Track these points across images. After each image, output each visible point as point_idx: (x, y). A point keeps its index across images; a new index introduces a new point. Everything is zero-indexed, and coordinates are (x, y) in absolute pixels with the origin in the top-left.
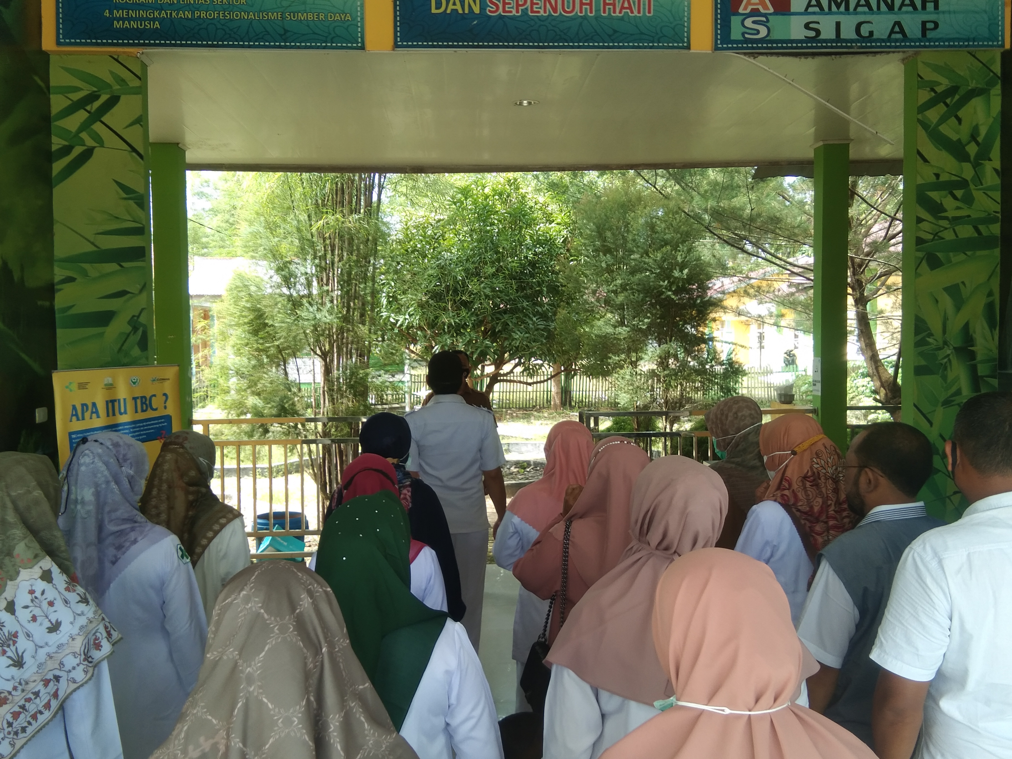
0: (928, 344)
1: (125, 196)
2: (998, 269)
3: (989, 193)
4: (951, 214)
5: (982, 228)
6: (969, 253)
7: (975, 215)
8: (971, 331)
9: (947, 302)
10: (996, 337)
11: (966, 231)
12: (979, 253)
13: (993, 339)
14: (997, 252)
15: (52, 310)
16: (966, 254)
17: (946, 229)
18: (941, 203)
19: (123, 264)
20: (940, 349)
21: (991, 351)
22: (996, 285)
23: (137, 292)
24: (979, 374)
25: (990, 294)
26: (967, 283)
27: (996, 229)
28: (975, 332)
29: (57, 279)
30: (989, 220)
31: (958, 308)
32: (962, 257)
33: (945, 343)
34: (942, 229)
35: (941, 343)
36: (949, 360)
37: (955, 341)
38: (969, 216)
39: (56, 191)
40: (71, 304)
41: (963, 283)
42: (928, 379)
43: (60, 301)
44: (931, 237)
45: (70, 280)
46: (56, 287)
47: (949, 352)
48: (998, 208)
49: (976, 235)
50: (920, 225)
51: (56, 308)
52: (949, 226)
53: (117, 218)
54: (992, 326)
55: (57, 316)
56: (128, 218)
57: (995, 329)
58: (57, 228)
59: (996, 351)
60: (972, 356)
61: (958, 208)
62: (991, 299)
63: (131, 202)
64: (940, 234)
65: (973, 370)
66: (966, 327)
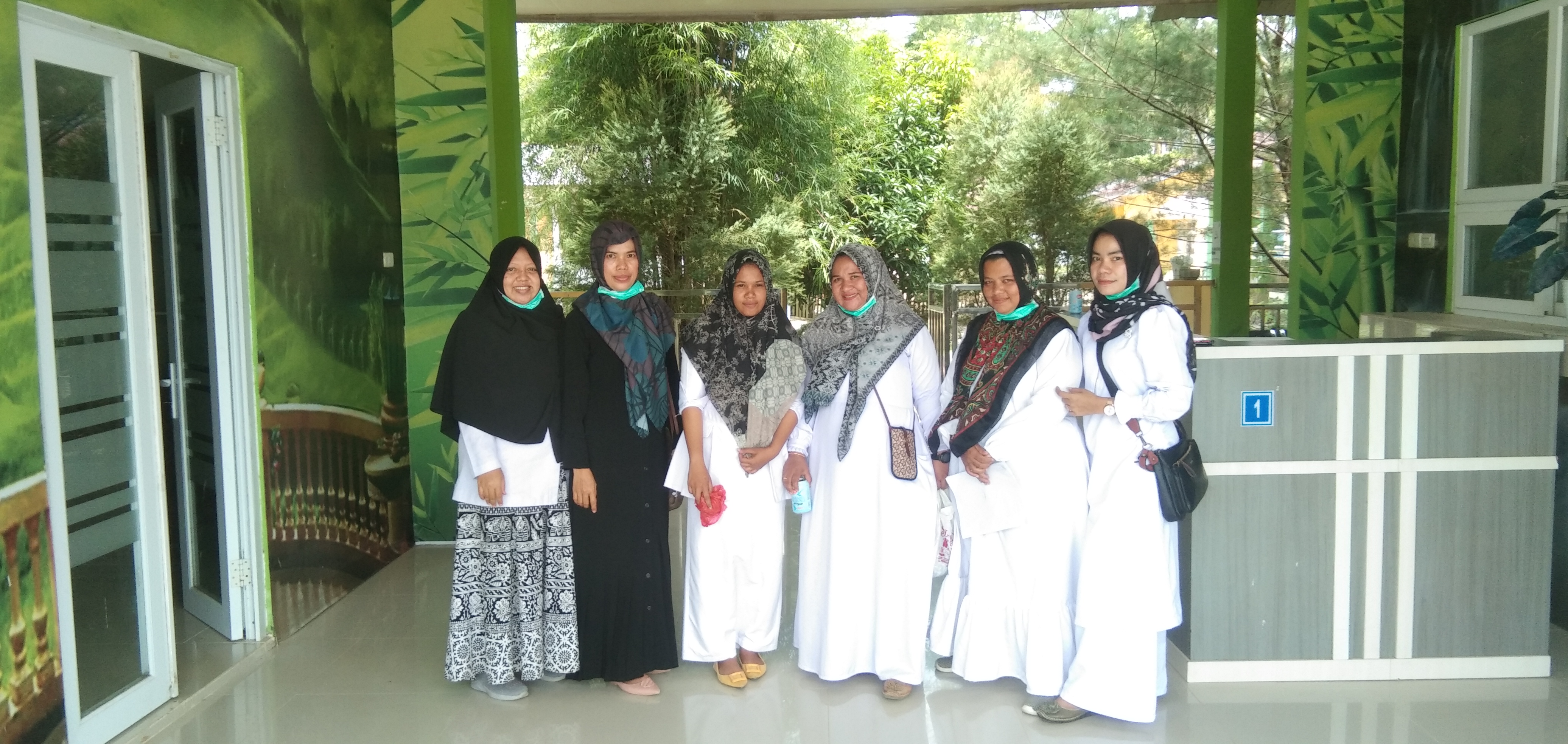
0: (1319, 183)
1: (463, 34)
2: (1399, 101)
3: (1391, 16)
4: (1347, 39)
5: (1381, 54)
6: (1367, 83)
7: (1374, 41)
8: (1367, 170)
9: (1341, 137)
10: (1396, 176)
11: (1364, 59)
12: (1378, 83)
13: (1392, 178)
14: (1398, 81)
15: (394, 155)
16: (1362, 84)
17: (1342, 56)
18: (1336, 28)
19: (463, 106)
20: (1331, 189)
21: (1389, 191)
22: (1396, 118)
23: (477, 135)
24: (1376, 216)
25: (1390, 128)
26: (1364, 116)
27: (1397, 56)
28: (1371, 170)
29: (399, 123)
30: (1390, 46)
31: (1353, 144)
32: (1358, 87)
33: (1338, 183)
34: (1337, 57)
35: (1333, 182)
36: (1342, 202)
37: (1349, 179)
38: (1367, 42)
39: (396, 31)
40: (414, 149)
41: (1360, 116)
42: (1317, 223)
43: (403, 144)
44: (1324, 65)
45: (412, 123)
46: (397, 131)
47: (1341, 192)
48: (1400, 32)
49: (1375, 63)
50: (1313, 52)
51: (398, 152)
52: (1345, 53)
53: (456, 58)
54: (1391, 163)
55: (399, 161)
56: (468, 57)
57: (1394, 167)
58: (397, 70)
59: (1394, 192)
60: (1368, 196)
61: (1355, 33)
62: (1390, 133)
63: (471, 41)
64: (1334, 62)
65: (1369, 212)
66: (1362, 165)
